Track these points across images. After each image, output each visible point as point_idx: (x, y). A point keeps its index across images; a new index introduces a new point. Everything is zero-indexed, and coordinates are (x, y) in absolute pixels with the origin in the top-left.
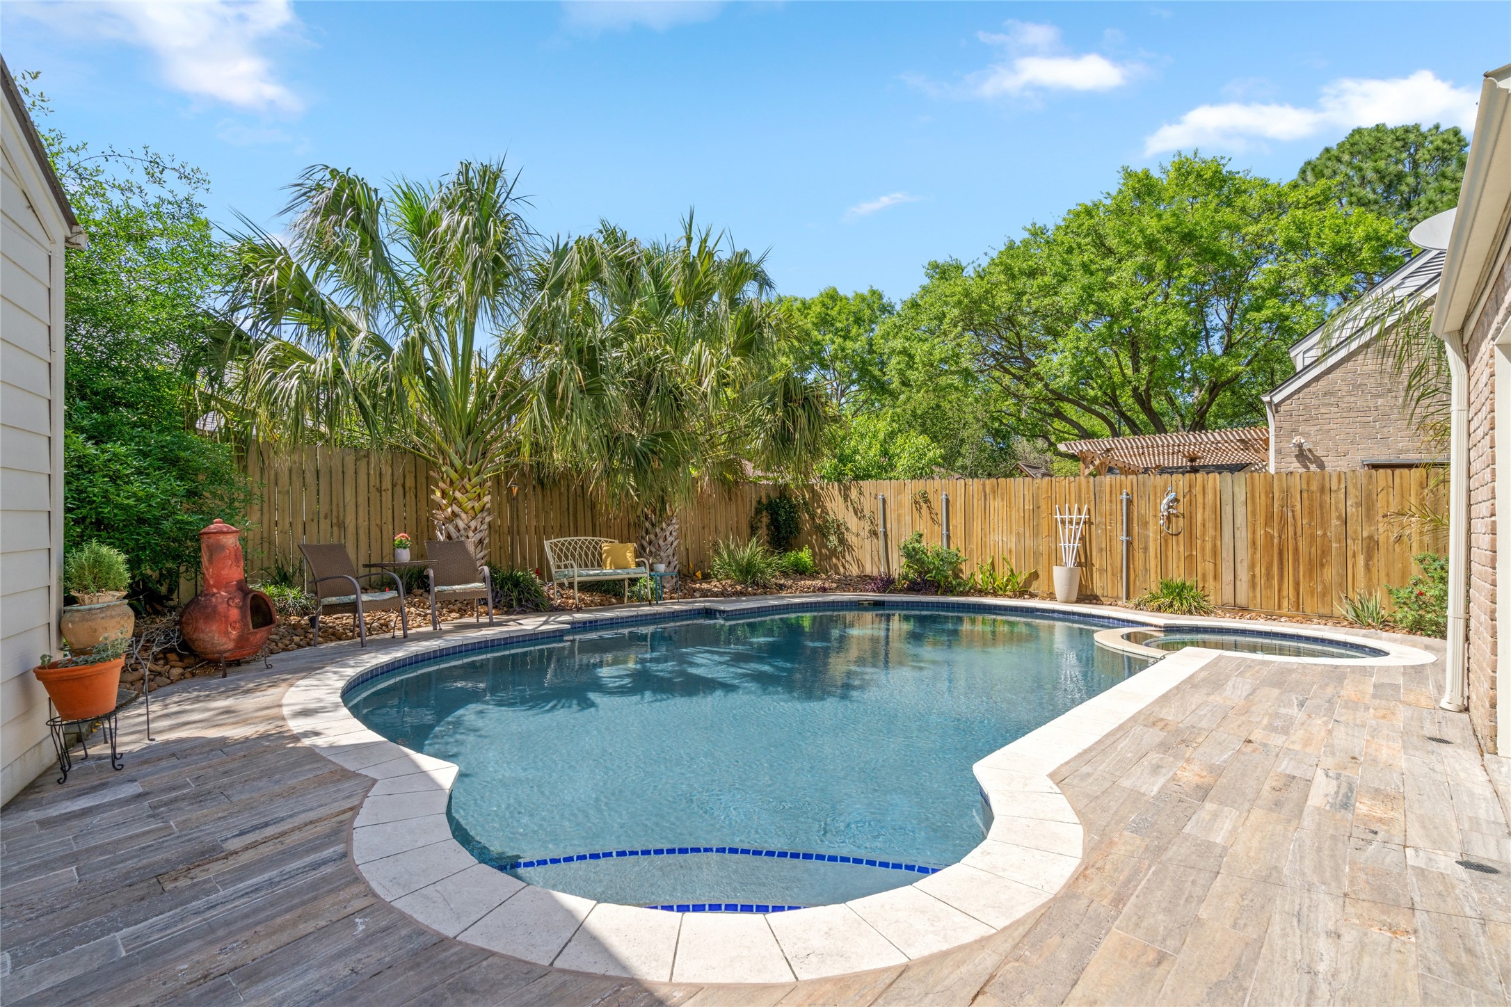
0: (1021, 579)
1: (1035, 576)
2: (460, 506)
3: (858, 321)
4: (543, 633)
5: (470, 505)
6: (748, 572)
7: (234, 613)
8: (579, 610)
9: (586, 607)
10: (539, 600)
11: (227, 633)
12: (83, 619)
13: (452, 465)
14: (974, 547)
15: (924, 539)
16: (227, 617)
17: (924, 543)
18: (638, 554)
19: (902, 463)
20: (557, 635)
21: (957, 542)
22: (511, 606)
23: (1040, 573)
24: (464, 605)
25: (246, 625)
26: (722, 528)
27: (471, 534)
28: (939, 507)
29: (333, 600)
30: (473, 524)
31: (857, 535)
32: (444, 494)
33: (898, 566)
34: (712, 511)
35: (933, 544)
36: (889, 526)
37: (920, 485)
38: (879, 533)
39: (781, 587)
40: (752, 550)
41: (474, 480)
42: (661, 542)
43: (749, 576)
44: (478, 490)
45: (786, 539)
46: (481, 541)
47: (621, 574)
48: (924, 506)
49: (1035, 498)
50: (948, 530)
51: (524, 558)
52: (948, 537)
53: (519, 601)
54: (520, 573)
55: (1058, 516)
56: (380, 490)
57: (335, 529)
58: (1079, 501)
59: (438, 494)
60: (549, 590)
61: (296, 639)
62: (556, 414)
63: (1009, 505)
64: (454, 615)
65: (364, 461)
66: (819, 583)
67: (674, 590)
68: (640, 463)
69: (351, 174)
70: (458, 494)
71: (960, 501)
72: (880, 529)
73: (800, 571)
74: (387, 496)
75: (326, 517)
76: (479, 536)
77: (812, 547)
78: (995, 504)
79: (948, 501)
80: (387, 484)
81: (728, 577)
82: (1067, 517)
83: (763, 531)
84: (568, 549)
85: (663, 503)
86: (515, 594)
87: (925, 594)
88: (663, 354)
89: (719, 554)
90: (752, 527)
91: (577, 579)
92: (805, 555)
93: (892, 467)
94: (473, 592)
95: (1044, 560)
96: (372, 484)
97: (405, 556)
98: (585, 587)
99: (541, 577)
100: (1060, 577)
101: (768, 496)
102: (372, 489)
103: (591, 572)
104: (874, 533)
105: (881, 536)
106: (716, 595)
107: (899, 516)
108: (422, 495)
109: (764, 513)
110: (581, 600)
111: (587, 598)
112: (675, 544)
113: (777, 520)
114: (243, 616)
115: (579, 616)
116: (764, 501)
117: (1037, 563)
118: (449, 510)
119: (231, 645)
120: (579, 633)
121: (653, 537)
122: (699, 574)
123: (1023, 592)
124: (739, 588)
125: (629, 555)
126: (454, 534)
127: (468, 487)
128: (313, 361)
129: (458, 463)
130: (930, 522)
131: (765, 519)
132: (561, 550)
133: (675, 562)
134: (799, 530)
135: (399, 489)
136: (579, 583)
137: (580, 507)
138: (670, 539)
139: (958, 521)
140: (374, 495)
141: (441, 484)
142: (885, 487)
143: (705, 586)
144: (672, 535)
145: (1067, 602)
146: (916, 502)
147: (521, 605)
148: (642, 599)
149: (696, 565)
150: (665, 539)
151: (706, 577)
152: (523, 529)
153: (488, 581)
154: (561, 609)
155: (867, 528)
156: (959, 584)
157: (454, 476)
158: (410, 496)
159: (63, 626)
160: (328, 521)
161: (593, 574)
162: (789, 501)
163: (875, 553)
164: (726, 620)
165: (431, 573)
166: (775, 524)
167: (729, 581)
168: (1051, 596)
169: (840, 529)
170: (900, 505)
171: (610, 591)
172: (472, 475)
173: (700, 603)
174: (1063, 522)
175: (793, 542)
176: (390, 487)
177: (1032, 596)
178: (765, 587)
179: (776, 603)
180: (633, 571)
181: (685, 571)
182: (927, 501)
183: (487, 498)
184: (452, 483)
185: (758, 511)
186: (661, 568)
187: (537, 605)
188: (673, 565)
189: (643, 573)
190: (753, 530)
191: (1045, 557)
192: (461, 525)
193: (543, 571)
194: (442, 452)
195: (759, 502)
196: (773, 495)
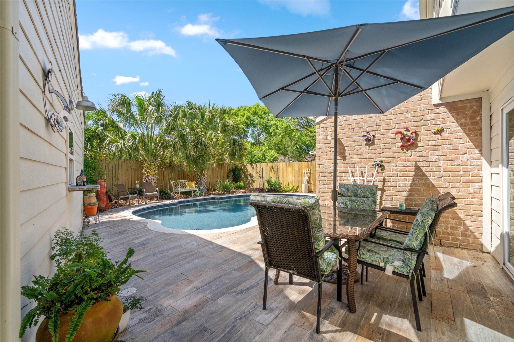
0: (295, 188)
1: (298, 187)
2: (150, 173)
3: (265, 113)
4: (172, 204)
5: (152, 173)
6: (225, 188)
7: (105, 199)
8: (180, 199)
9: (182, 198)
10: (170, 197)
11: (104, 203)
12: (88, 198)
13: (148, 163)
14: (284, 180)
15: (272, 178)
16: (104, 200)
17: (272, 179)
18: (195, 184)
19: (268, 158)
20: (175, 204)
21: (280, 179)
22: (163, 198)
23: (300, 186)
24: (151, 198)
25: (108, 202)
26: (219, 177)
27: (152, 180)
28: (276, 169)
29: (122, 197)
30: (153, 178)
31: (256, 178)
32: (145, 171)
33: (266, 185)
34: (217, 172)
35: (274, 179)
36: (263, 175)
37: (271, 164)
38: (261, 177)
39: (234, 192)
40: (227, 182)
41: (153, 167)
42: (202, 181)
43: (226, 189)
44: (154, 169)
45: (237, 179)
46: (155, 182)
47: (191, 189)
48: (272, 170)
49: (298, 167)
50: (278, 176)
51: (165, 186)
52: (278, 178)
53: (165, 197)
54: (165, 190)
55: (304, 172)
56: (128, 170)
57: (117, 180)
58: (308, 168)
59: (144, 171)
60: (172, 194)
61: (113, 206)
62: (175, 152)
63: (292, 169)
64: (149, 201)
65: (124, 163)
66: (244, 191)
67: (205, 194)
68: (196, 162)
69: (125, 95)
70: (149, 171)
71: (281, 168)
72: (261, 176)
73: (240, 188)
74: (130, 171)
75: (114, 177)
76: (154, 181)
77: (243, 181)
78: (289, 169)
79: (278, 168)
80: (130, 168)
81: (220, 190)
82: (305, 172)
83: (231, 177)
84: (177, 184)
85: (202, 171)
86: (164, 195)
87: (271, 192)
88: (202, 135)
89: (218, 184)
90: (228, 176)
91: (180, 191)
92: (242, 183)
93: (265, 159)
94: (155, 194)
95: (300, 183)
96: (126, 168)
97: (138, 186)
98: (182, 193)
99: (170, 191)
100: (303, 187)
101: (232, 168)
102: (126, 170)
103: (183, 189)
104: (260, 177)
105: (262, 178)
106: (216, 194)
107: (266, 172)
108: (139, 171)
109: (231, 172)
110: (181, 196)
111: (182, 196)
112: (206, 181)
113: (234, 174)
114: (107, 200)
115: (180, 200)
116: (231, 169)
117: (299, 183)
118: (147, 175)
119: (104, 206)
120: (181, 204)
121: (200, 180)
122: (212, 189)
123: (296, 191)
124: (223, 192)
125: (193, 185)
126: (148, 181)
127: (152, 169)
128: (119, 142)
129: (149, 163)
130: (274, 174)
131: (231, 174)
132: (175, 184)
133: (206, 186)
134: (240, 177)
135: (133, 170)
136: (180, 192)
137: (180, 172)
138: (204, 180)
139: (280, 173)
140: (126, 171)
141: (145, 168)
142: (263, 165)
143: (214, 192)
144: (204, 179)
145: (305, 193)
146: (270, 169)
147: (165, 198)
148: (197, 196)
149: (212, 187)
150: (203, 180)
151: (214, 190)
152: (165, 179)
153: (158, 192)
154: (175, 199)
155: (258, 176)
156: (280, 190)
157: (148, 166)
158: (136, 171)
159: (84, 200)
160: (115, 178)
161: (184, 190)
162: (238, 169)
163: (260, 182)
164: (218, 200)
165: (144, 190)
166: (234, 175)
167: (220, 191)
168: (302, 192)
169: (251, 176)
170: (266, 170)
171: (188, 194)
172: (153, 165)
173: (212, 196)
174: (305, 173)
175: (239, 180)
176: (130, 169)
177: (298, 192)
178: (230, 192)
179: (231, 196)
180: (195, 189)
181: (209, 189)
182: (273, 168)
183: (156, 171)
184: (148, 168)
185: (229, 172)
186: (202, 188)
187: (169, 198)
188: (205, 187)
189: (197, 189)
190: (228, 177)
191: (301, 182)
192: (150, 178)
193: (171, 189)
194: (145, 160)
195: (230, 169)
196: (234, 167)
